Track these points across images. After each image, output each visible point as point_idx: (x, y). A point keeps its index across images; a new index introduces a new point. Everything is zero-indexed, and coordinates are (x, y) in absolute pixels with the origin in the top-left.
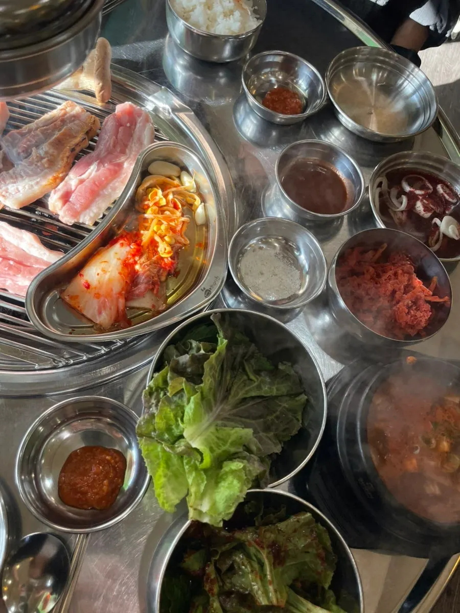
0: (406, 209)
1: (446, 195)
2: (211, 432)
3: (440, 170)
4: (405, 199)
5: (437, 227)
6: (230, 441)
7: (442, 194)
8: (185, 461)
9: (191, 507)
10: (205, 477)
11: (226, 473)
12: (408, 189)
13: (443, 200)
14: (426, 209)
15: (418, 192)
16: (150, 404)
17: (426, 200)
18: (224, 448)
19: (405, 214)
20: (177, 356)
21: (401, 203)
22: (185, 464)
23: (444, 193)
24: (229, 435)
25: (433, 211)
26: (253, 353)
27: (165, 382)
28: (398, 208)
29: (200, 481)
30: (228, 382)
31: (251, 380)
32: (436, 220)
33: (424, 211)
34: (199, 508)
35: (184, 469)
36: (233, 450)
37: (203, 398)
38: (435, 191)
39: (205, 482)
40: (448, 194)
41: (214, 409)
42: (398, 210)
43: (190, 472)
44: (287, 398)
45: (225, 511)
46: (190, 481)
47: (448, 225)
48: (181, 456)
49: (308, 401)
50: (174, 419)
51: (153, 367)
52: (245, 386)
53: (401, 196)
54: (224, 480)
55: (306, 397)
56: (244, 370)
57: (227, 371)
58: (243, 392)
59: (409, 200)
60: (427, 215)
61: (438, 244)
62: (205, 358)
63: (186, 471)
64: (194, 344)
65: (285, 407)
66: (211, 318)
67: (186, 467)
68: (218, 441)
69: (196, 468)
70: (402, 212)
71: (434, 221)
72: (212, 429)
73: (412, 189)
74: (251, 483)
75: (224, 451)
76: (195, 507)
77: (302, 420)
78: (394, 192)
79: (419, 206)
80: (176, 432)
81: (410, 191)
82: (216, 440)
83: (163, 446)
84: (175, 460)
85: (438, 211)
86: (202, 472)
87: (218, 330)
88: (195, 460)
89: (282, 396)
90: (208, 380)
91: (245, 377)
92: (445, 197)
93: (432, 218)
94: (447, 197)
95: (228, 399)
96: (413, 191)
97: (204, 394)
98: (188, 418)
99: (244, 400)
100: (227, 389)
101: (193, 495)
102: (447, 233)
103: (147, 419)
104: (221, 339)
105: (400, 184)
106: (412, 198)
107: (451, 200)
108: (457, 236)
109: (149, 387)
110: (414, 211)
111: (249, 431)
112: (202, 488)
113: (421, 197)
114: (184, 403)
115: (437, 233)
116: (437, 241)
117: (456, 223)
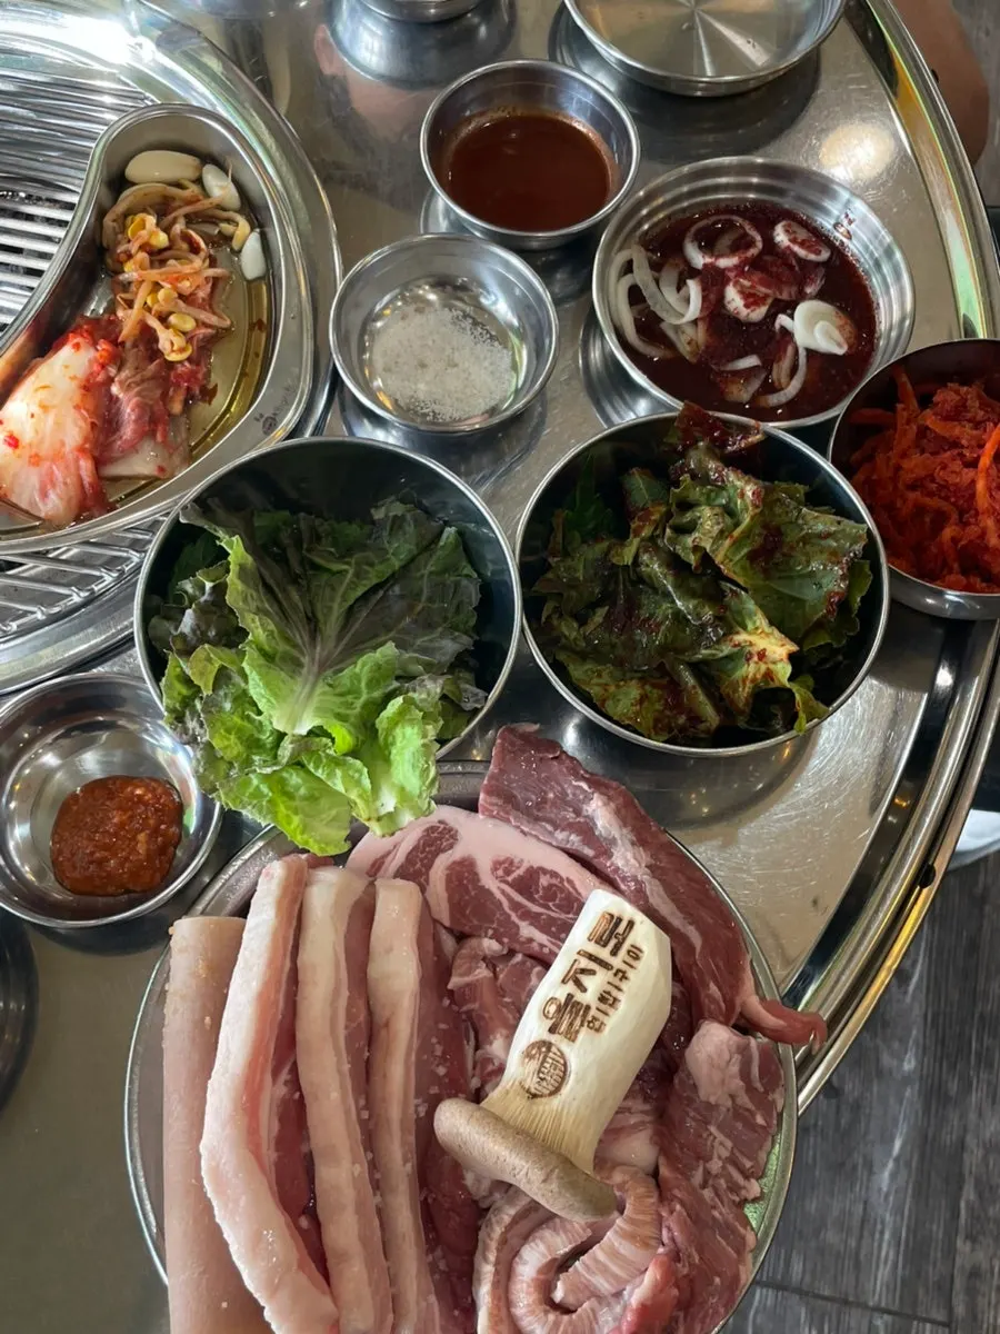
0: (706, 313)
1: (796, 248)
2: (324, 693)
3: (781, 192)
4: (694, 288)
5: (787, 334)
6: (363, 685)
7: (788, 247)
8: (311, 767)
9: (369, 819)
10: (358, 763)
11: (389, 731)
12: (699, 259)
13: (794, 262)
14: (751, 299)
15: (724, 263)
16: (191, 732)
17: (745, 278)
18: (359, 703)
19: (702, 327)
20: (176, 629)
21: (687, 300)
22: (313, 770)
23: (792, 245)
24: (357, 677)
25: (769, 301)
26: (313, 529)
27: (187, 681)
28: (683, 316)
29: (357, 775)
30: (300, 604)
31: (340, 572)
32: (783, 320)
33: (747, 306)
34: (383, 812)
35: (318, 778)
36: (377, 694)
37: (268, 657)
38: (769, 243)
39: (365, 770)
40: (802, 244)
41: (305, 660)
42: (684, 320)
43: (331, 775)
44: (426, 555)
45: (424, 783)
46: (339, 787)
47: (811, 322)
48: (297, 764)
49: (460, 533)
50: (246, 723)
51: (151, 676)
52: (333, 589)
53: (685, 283)
54: (393, 744)
55: (453, 529)
56: (316, 567)
57: (284, 591)
58: (338, 600)
59: (705, 290)
60: (758, 314)
61: (796, 377)
62: (220, 590)
63: (323, 777)
64: (188, 586)
65: (431, 573)
66: (182, 520)
67: (319, 773)
68: (343, 699)
69: (336, 762)
70: (695, 322)
71: (777, 326)
72: (321, 688)
73: (708, 260)
74: (440, 718)
75: (364, 706)
76: (375, 815)
77: (475, 570)
78: (669, 276)
79: (734, 299)
80: (267, 739)
81: (705, 265)
82: (338, 700)
83: (258, 771)
84: (295, 779)
85: (785, 296)
86: (350, 760)
87: (212, 531)
88: (324, 751)
89: (412, 560)
90: (253, 621)
91: (325, 577)
92: (795, 255)
93: (771, 317)
94: (802, 252)
95: (320, 631)
96: (711, 264)
97: (267, 648)
98: (264, 700)
99: (350, 612)
100: (308, 618)
101: (358, 801)
102: (813, 346)
103: (202, 756)
104: (227, 543)
105: (680, 250)
106: (714, 282)
107: (812, 257)
108: (839, 345)
109: (167, 709)
110: (724, 312)
111: (389, 650)
112: (366, 782)
113: (732, 275)
114: (239, 685)
115: (790, 350)
116: (794, 370)
117: (834, 313)
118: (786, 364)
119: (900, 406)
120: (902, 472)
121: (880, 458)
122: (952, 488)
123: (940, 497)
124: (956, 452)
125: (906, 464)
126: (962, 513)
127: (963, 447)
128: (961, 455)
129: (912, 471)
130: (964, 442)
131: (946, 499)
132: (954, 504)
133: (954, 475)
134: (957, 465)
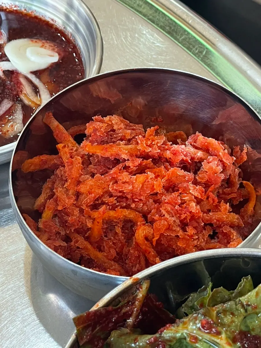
5: (12, 73)
115: (22, 80)
116: (36, 90)
117: (30, 42)
118: (27, 89)
119: (60, 146)
120: (81, 197)
121: (59, 192)
122: (129, 196)
123: (122, 207)
124: (120, 166)
125: (83, 189)
126: (145, 216)
127: (124, 160)
128: (126, 168)
129: (90, 193)
130: (124, 156)
131: (128, 207)
132: (136, 210)
133: (127, 185)
134: (125, 176)
